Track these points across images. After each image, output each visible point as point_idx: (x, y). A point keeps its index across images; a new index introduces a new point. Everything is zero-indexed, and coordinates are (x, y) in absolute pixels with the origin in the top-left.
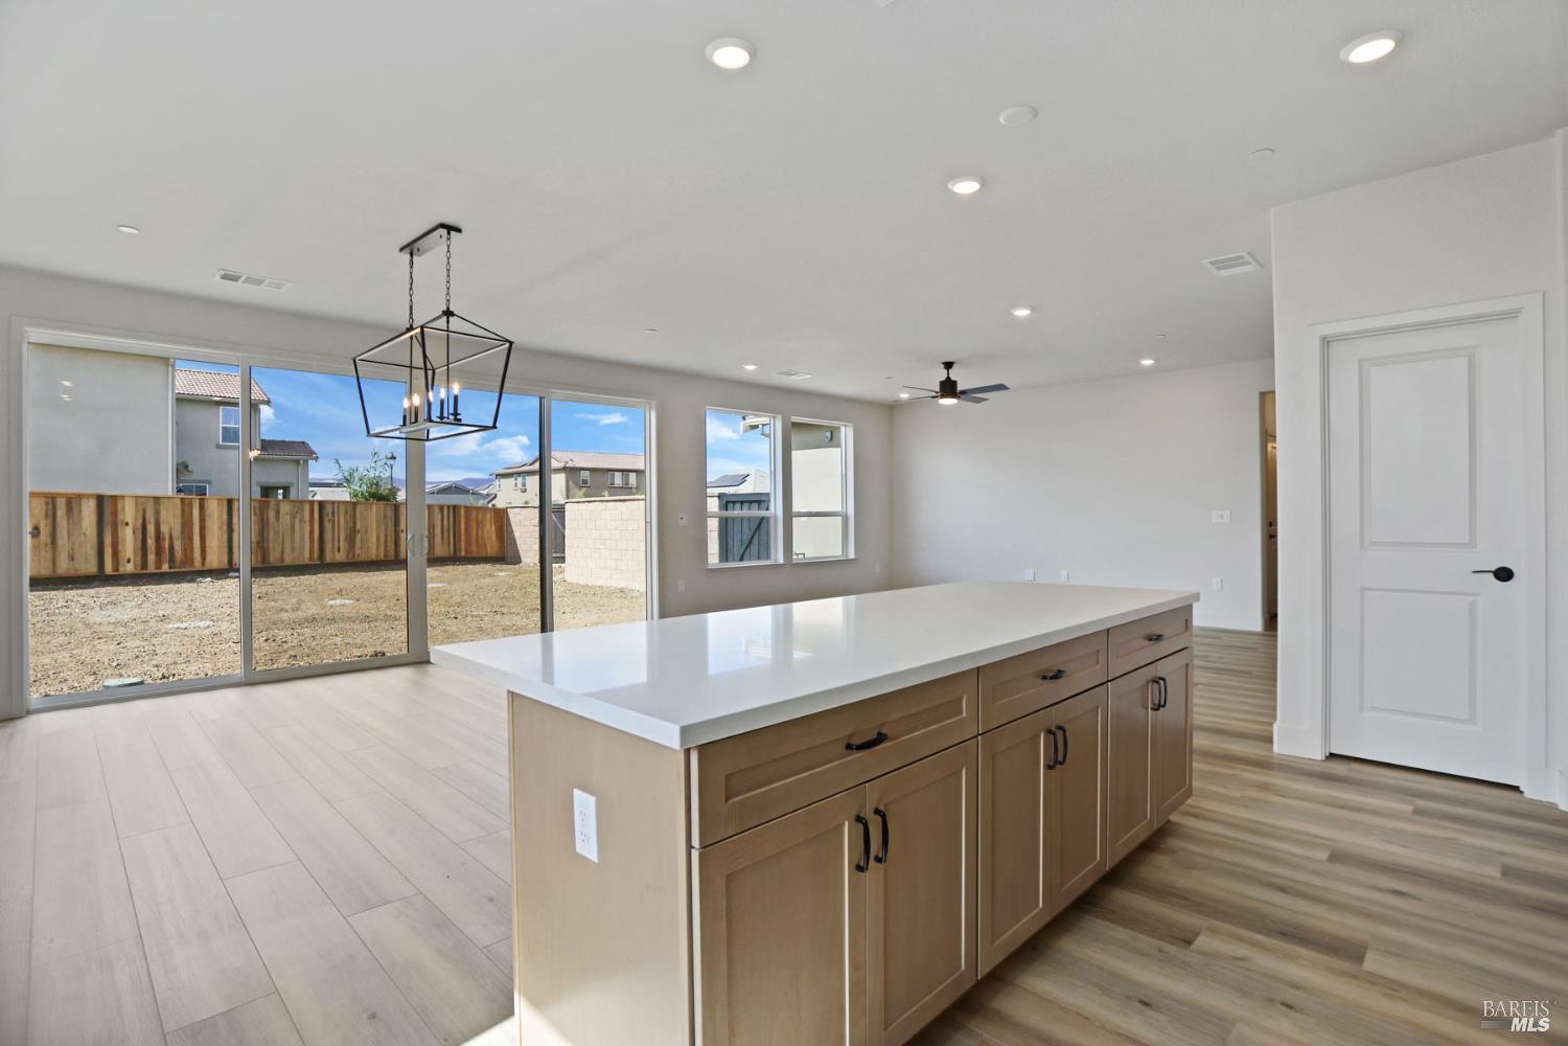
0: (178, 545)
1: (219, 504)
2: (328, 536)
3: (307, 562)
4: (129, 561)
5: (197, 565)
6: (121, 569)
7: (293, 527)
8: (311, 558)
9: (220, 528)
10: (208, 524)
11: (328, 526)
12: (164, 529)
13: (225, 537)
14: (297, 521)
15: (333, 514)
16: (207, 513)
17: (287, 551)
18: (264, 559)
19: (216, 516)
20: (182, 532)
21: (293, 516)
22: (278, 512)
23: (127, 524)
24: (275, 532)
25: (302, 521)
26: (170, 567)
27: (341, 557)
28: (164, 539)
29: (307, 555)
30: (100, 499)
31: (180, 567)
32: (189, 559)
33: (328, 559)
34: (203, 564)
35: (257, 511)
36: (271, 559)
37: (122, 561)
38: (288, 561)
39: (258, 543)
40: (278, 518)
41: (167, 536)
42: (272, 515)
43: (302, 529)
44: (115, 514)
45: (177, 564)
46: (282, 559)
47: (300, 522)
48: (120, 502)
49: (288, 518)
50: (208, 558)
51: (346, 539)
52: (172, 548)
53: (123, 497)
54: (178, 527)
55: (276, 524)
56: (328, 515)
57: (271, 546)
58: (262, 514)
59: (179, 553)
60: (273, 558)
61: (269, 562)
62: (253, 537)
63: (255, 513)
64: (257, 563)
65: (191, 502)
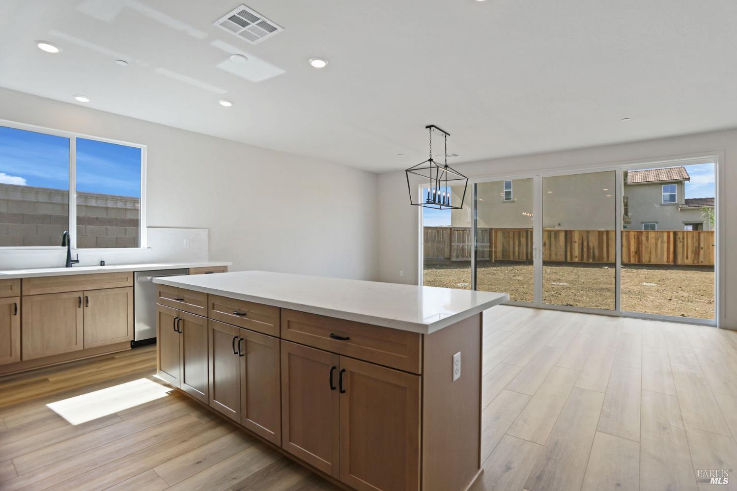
0: (596, 251)
2: (679, 250)
3: (665, 263)
4: (576, 257)
5: (605, 260)
6: (573, 260)
7: (656, 244)
8: (668, 261)
10: (610, 242)
11: (679, 245)
12: (591, 244)
14: (659, 242)
15: (683, 238)
16: (609, 237)
17: (653, 256)
18: (640, 260)
20: (598, 246)
21: (657, 239)
22: (647, 238)
23: (576, 242)
24: (646, 247)
25: (662, 242)
26: (593, 261)
27: (689, 262)
28: (591, 248)
29: (665, 259)
30: (566, 232)
31: (598, 261)
32: (601, 257)
33: (679, 262)
34: (608, 259)
35: (636, 237)
36: (643, 261)
37: (574, 257)
38: (653, 261)
39: (636, 252)
41: (592, 247)
42: (644, 238)
43: (662, 248)
44: (571, 238)
45: (596, 259)
46: (650, 261)
47: (661, 242)
48: (573, 234)
49: (654, 241)
50: (610, 258)
51: (692, 252)
52: (594, 253)
53: (574, 231)
54: (597, 244)
55: (646, 242)
56: (680, 238)
57: (643, 254)
58: (638, 238)
59: (597, 254)
60: (645, 259)
61: (642, 262)
62: (633, 249)
63: (634, 238)
64: (635, 262)
65: (603, 232)
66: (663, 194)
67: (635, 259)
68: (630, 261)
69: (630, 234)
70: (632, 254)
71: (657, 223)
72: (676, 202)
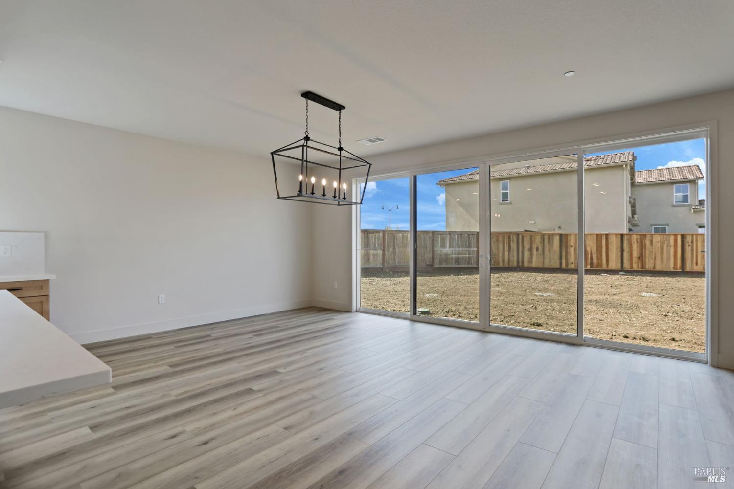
0: (594, 257)
1: (616, 237)
2: (688, 255)
3: (672, 270)
4: (572, 263)
5: (604, 267)
6: (569, 266)
7: (662, 249)
8: (675, 267)
9: (617, 249)
10: (610, 247)
11: (688, 249)
12: (588, 249)
13: (620, 254)
14: (665, 246)
15: (692, 242)
16: (609, 241)
17: (658, 262)
18: (643, 266)
19: (614, 243)
20: (597, 251)
21: (662, 243)
22: (652, 241)
23: (572, 247)
24: (650, 252)
25: (669, 246)
26: (591, 267)
28: (588, 254)
29: (672, 265)
30: (561, 235)
31: (596, 268)
32: (600, 264)
33: (688, 268)
34: (607, 267)
35: (638, 240)
36: (647, 267)
37: (569, 263)
38: (659, 268)
39: (639, 258)
40: (652, 244)
41: (589, 252)
42: (648, 242)
43: (668, 253)
44: (567, 242)
45: (594, 266)
46: (654, 268)
47: (667, 246)
48: (569, 237)
49: (659, 244)
50: (610, 264)
52: (592, 258)
53: (570, 234)
54: (595, 248)
55: (650, 247)
56: (688, 242)
57: (647, 260)
58: (641, 242)
59: (595, 261)
60: (649, 266)
61: (646, 269)
62: (635, 254)
63: (637, 242)
64: (638, 268)
65: (601, 235)
66: (675, 194)
67: (638, 265)
68: (632, 268)
69: (633, 238)
70: (635, 260)
71: (668, 225)
72: (689, 203)
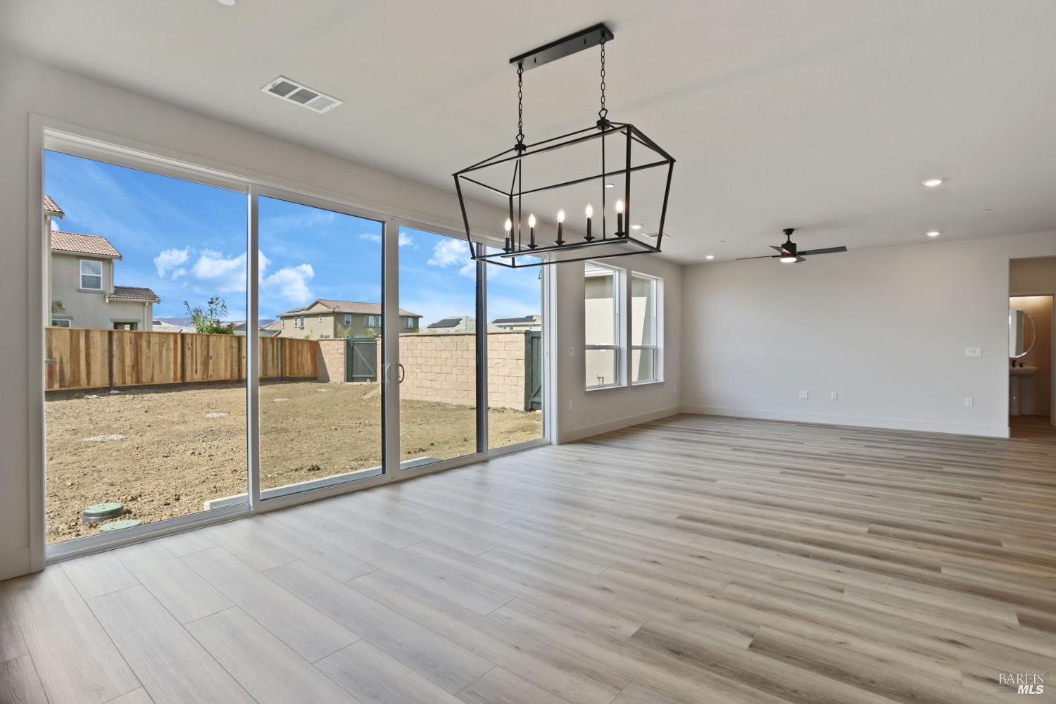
0: (67, 369)
1: (101, 335)
2: (188, 361)
3: (172, 381)
5: (83, 384)
7: (161, 353)
8: (175, 379)
9: (103, 354)
10: (92, 351)
11: (188, 353)
12: (57, 355)
13: (107, 361)
14: (164, 349)
15: (192, 344)
16: (91, 343)
17: (157, 372)
18: (138, 380)
19: (99, 343)
20: (71, 357)
21: (161, 346)
22: (149, 342)
24: (147, 358)
26: (61, 387)
27: (198, 377)
28: (55, 361)
29: (172, 375)
31: (69, 387)
32: (76, 380)
33: (188, 379)
34: (88, 383)
36: (144, 380)
38: (157, 381)
39: (133, 367)
40: (149, 347)
41: (58, 360)
42: (144, 344)
43: (168, 359)
45: (67, 384)
46: (152, 380)
47: (167, 350)
49: (157, 347)
50: (93, 378)
51: (201, 363)
52: (61, 370)
54: (68, 353)
55: (148, 351)
56: (188, 344)
57: (144, 367)
58: (136, 344)
59: (68, 374)
60: (145, 379)
61: (142, 382)
62: (129, 361)
63: (131, 343)
64: (132, 382)
65: (78, 332)
67: (132, 377)
68: (124, 382)
69: (125, 337)
70: (128, 369)
71: (71, 318)
72: (102, 289)
